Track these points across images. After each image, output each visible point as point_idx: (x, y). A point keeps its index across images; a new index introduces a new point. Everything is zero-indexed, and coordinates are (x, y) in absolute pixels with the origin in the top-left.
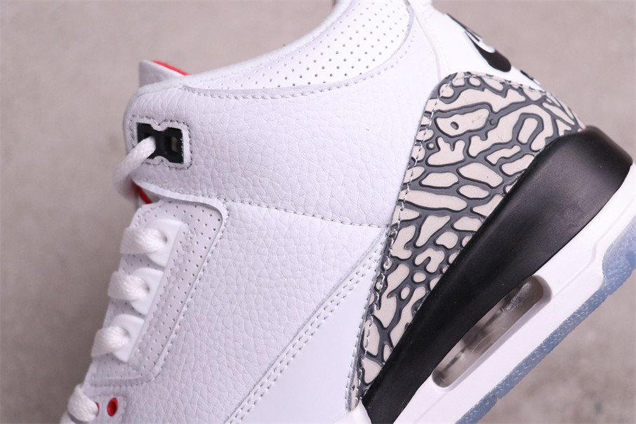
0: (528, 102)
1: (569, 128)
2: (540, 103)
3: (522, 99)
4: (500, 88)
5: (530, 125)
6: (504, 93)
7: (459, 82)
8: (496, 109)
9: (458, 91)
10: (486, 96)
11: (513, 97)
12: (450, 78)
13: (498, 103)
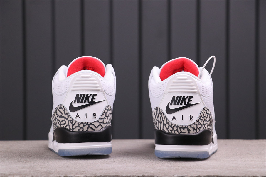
0: (67, 119)
1: (69, 128)
2: (69, 121)
3: (67, 118)
4: (66, 113)
5: (64, 122)
6: (65, 114)
7: (62, 107)
8: (63, 116)
9: (61, 108)
10: (63, 112)
11: (66, 116)
12: (62, 105)
13: (64, 115)
